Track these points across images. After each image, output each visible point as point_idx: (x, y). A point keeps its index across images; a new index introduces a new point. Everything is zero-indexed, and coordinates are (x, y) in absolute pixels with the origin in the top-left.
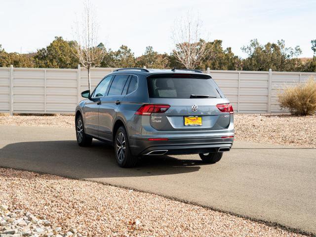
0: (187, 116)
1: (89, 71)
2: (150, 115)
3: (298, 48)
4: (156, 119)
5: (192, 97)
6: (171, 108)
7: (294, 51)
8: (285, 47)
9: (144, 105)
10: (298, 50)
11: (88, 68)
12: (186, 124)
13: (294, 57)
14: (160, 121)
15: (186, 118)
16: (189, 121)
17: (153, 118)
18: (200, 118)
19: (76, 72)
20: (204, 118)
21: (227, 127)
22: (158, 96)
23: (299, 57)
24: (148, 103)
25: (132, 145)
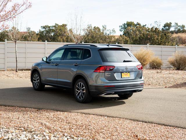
0: (123, 72)
1: (16, 43)
2: (104, 72)
3: (114, 30)
4: (107, 74)
5: (124, 61)
6: (115, 68)
7: (112, 32)
8: (107, 29)
9: (100, 67)
10: (114, 31)
11: (16, 42)
12: (122, 77)
13: (112, 35)
14: (110, 75)
15: (122, 74)
16: (124, 75)
17: (106, 74)
18: (129, 73)
19: (4, 44)
20: (131, 73)
21: (141, 78)
22: (107, 61)
23: (114, 35)
24: (102, 65)
25: (92, 89)
